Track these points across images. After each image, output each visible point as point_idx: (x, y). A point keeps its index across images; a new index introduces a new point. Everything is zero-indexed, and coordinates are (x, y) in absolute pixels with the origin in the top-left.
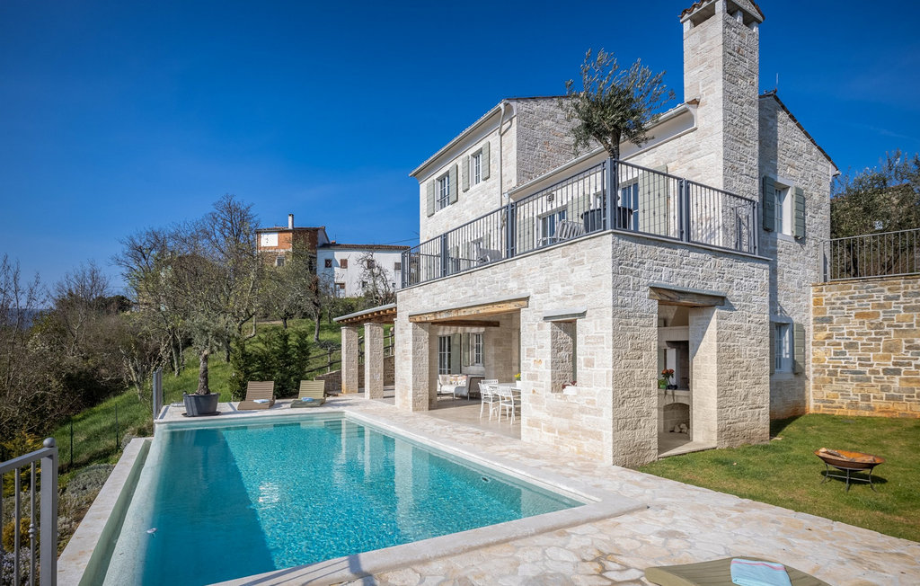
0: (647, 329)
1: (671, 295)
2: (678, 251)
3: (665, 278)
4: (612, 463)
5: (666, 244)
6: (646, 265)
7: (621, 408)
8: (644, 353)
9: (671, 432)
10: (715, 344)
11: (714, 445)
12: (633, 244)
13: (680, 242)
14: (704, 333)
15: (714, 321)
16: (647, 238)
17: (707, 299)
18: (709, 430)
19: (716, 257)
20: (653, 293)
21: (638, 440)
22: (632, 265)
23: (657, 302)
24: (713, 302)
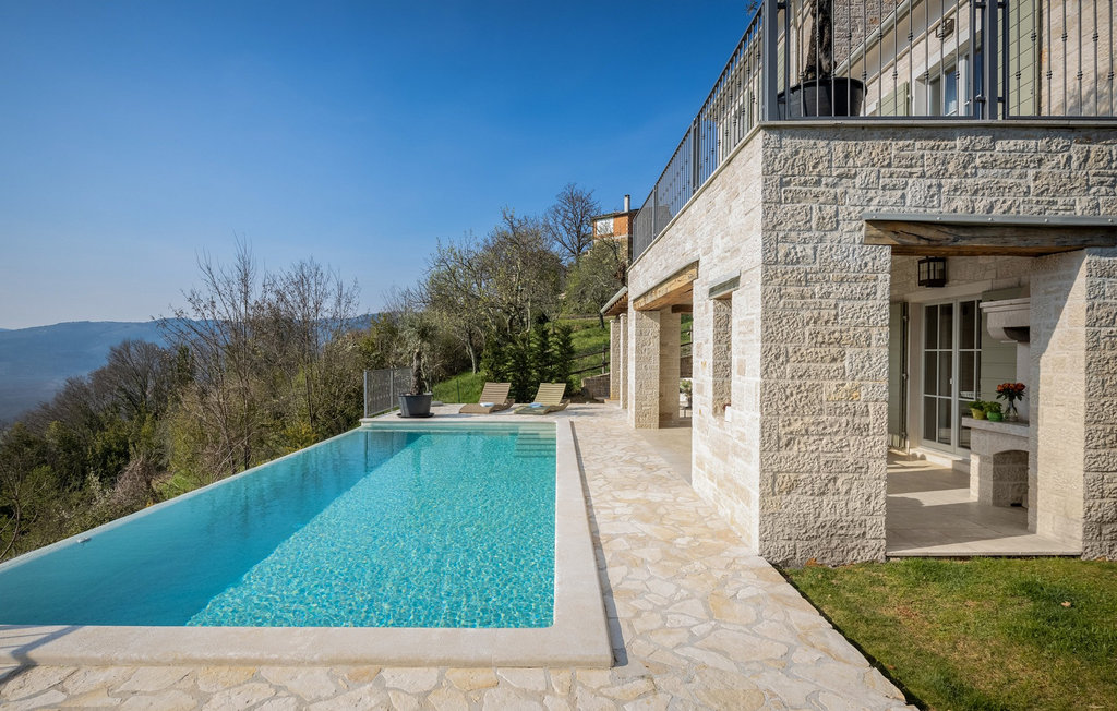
0: (857, 304)
1: (932, 234)
2: (958, 142)
3: (913, 201)
4: (758, 552)
5: (918, 132)
6: (858, 180)
7: (784, 453)
8: (849, 351)
9: (1014, 505)
10: (1082, 331)
11: (1075, 548)
12: (822, 143)
13: (980, 121)
14: (1059, 310)
15: (1081, 283)
16: (863, 127)
17: (1053, 235)
18: (1066, 516)
19: (1089, 140)
20: (874, 231)
21: (827, 516)
22: (818, 183)
23: (887, 250)
24: (1071, 240)
